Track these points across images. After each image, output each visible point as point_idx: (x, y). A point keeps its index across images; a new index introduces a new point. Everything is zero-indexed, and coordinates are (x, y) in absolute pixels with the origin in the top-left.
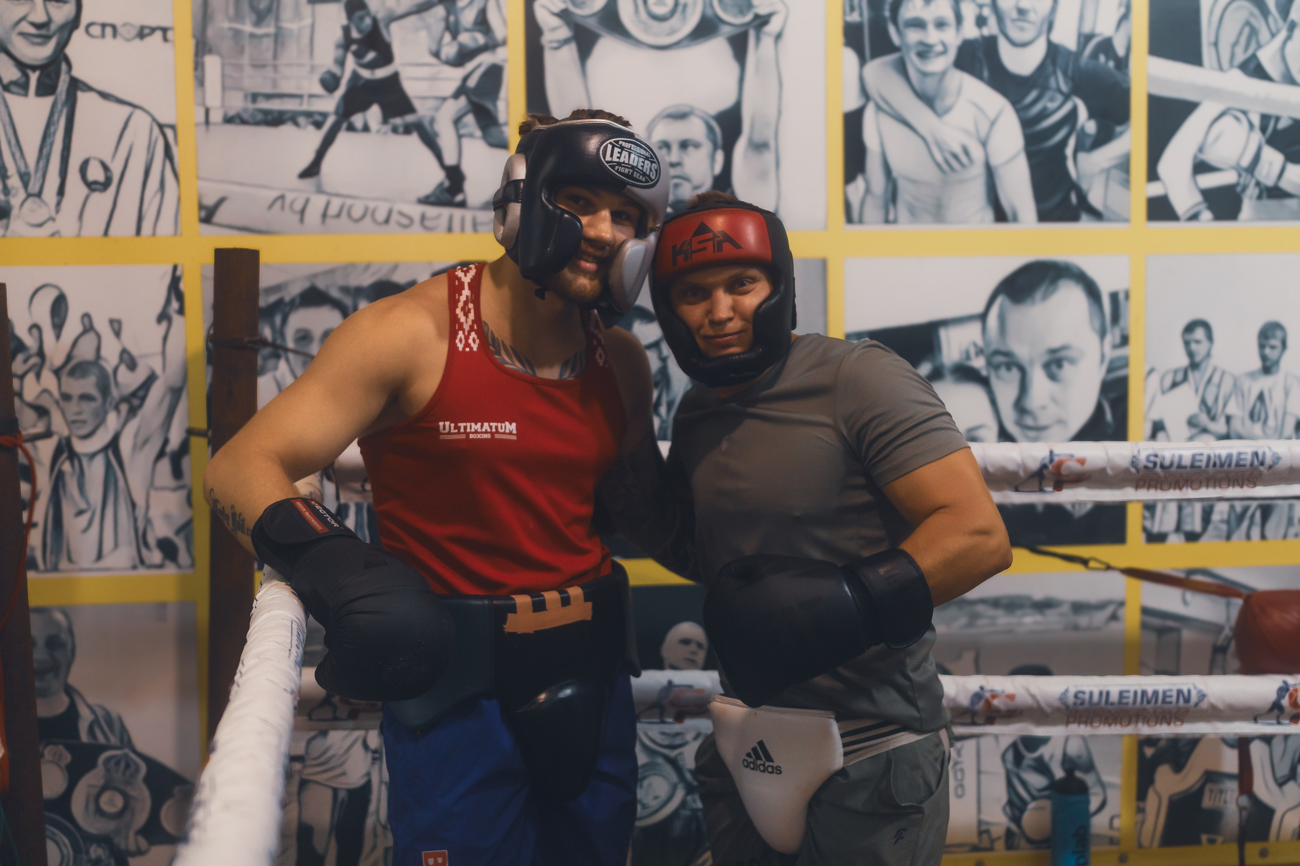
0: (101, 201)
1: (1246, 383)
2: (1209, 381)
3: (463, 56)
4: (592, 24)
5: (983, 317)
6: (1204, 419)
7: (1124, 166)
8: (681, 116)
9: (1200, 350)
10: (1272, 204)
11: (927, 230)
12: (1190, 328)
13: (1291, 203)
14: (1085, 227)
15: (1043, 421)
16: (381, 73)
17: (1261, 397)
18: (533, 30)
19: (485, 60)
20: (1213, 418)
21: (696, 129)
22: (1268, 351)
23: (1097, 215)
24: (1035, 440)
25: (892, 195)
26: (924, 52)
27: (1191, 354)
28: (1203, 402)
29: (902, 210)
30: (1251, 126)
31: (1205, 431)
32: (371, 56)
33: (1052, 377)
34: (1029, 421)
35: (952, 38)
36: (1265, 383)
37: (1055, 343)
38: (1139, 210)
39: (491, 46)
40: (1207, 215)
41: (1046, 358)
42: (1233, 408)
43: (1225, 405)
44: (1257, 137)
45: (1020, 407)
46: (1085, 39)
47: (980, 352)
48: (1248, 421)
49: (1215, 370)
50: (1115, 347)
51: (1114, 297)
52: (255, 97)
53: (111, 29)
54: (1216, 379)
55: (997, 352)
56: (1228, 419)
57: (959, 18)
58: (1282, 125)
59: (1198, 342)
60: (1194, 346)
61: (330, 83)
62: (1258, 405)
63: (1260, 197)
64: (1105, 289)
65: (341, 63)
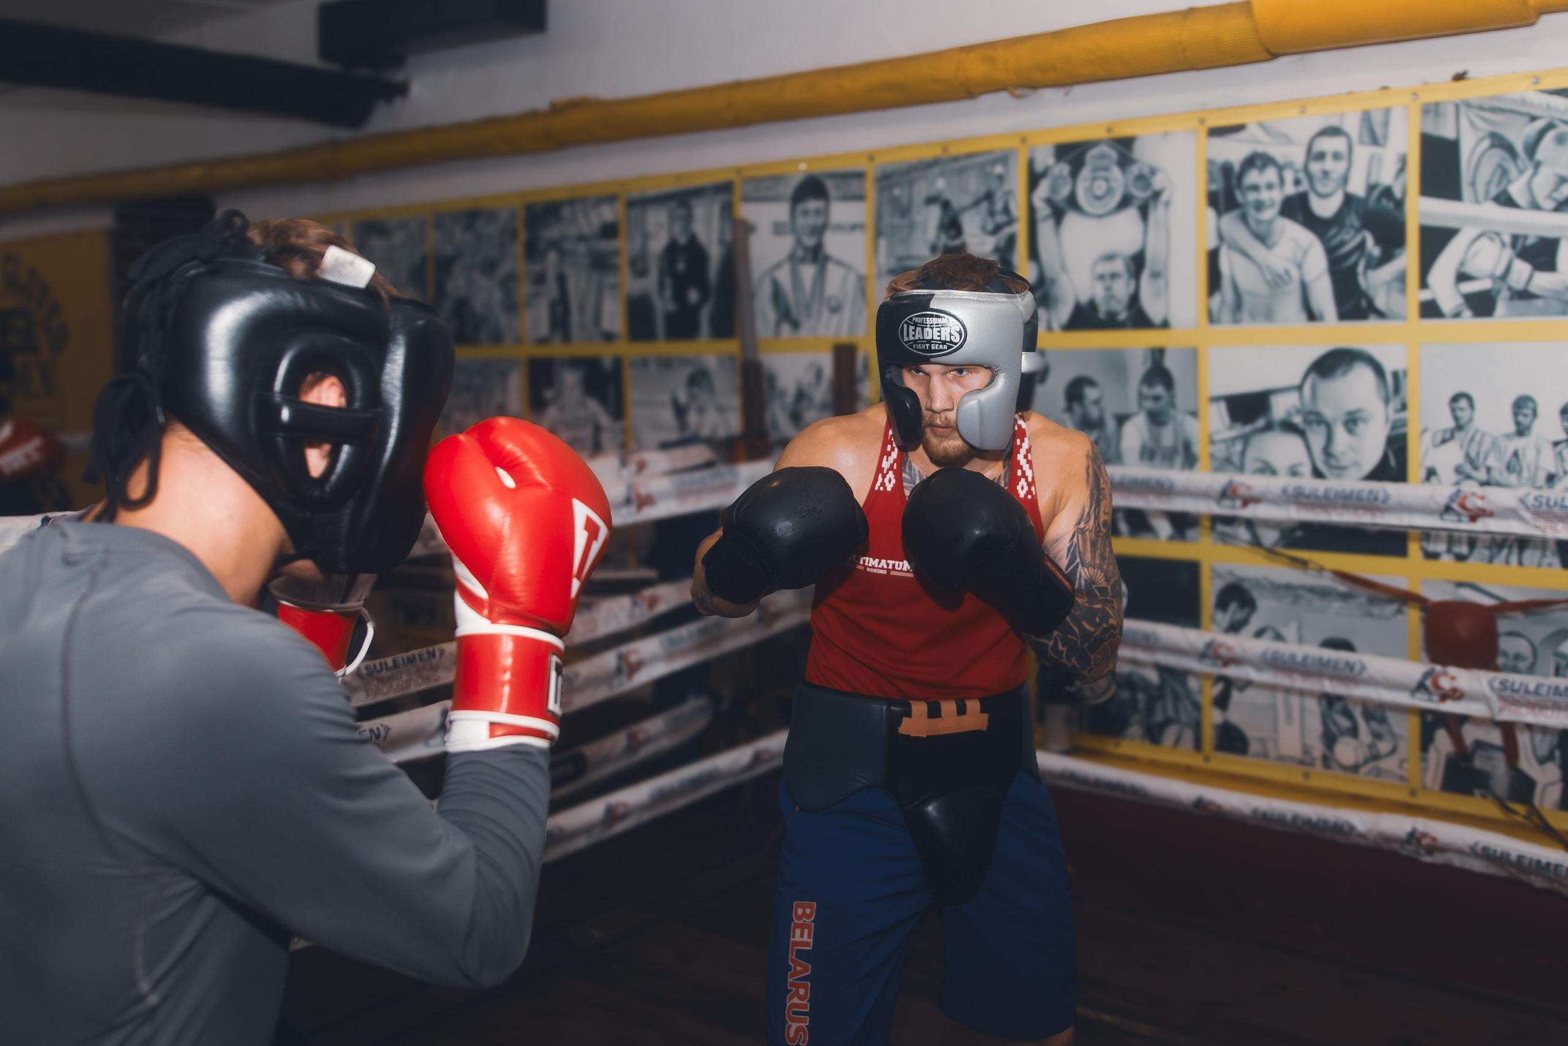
0: (835, 319)
1: (1503, 443)
2: (1472, 440)
3: (997, 229)
4: (1063, 205)
5: (1300, 388)
6: (1468, 468)
7: (1402, 278)
8: (1110, 257)
9: (1464, 415)
10: (1522, 304)
11: (1261, 328)
12: (1456, 399)
13: (1539, 303)
14: (1372, 324)
15: (1344, 462)
16: (956, 243)
17: (1516, 454)
18: (1032, 211)
19: (1007, 231)
20: (1476, 468)
21: (1119, 266)
22: (1521, 418)
23: (1381, 315)
24: (1339, 476)
25: (1238, 304)
26: (1259, 206)
27: (1456, 419)
28: (1467, 456)
29: (1245, 315)
30: (1503, 244)
31: (1469, 477)
32: (953, 232)
33: (1350, 431)
34: (1333, 462)
35: (1276, 196)
36: (1519, 443)
37: (1352, 406)
38: (1414, 310)
39: (1011, 221)
40: (1467, 313)
41: (1343, 418)
42: (1492, 461)
43: (1486, 457)
44: (1508, 253)
45: (1327, 452)
46: (1371, 188)
47: (1298, 412)
48: (1505, 473)
49: (1476, 431)
50: (1398, 411)
51: (1396, 375)
52: (901, 259)
53: (840, 228)
54: (1477, 438)
55: (1311, 413)
56: (1489, 470)
57: (1282, 181)
58: (1530, 241)
59: (1462, 409)
60: (1459, 413)
61: (934, 249)
62: (1514, 461)
63: (1512, 298)
64: (1389, 367)
65: (938, 237)
